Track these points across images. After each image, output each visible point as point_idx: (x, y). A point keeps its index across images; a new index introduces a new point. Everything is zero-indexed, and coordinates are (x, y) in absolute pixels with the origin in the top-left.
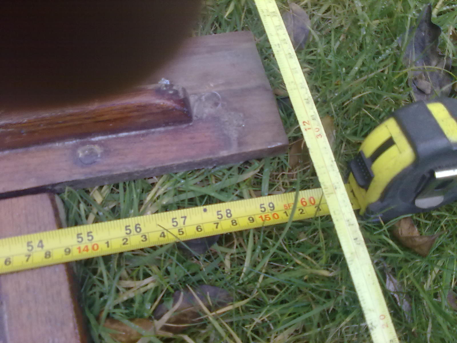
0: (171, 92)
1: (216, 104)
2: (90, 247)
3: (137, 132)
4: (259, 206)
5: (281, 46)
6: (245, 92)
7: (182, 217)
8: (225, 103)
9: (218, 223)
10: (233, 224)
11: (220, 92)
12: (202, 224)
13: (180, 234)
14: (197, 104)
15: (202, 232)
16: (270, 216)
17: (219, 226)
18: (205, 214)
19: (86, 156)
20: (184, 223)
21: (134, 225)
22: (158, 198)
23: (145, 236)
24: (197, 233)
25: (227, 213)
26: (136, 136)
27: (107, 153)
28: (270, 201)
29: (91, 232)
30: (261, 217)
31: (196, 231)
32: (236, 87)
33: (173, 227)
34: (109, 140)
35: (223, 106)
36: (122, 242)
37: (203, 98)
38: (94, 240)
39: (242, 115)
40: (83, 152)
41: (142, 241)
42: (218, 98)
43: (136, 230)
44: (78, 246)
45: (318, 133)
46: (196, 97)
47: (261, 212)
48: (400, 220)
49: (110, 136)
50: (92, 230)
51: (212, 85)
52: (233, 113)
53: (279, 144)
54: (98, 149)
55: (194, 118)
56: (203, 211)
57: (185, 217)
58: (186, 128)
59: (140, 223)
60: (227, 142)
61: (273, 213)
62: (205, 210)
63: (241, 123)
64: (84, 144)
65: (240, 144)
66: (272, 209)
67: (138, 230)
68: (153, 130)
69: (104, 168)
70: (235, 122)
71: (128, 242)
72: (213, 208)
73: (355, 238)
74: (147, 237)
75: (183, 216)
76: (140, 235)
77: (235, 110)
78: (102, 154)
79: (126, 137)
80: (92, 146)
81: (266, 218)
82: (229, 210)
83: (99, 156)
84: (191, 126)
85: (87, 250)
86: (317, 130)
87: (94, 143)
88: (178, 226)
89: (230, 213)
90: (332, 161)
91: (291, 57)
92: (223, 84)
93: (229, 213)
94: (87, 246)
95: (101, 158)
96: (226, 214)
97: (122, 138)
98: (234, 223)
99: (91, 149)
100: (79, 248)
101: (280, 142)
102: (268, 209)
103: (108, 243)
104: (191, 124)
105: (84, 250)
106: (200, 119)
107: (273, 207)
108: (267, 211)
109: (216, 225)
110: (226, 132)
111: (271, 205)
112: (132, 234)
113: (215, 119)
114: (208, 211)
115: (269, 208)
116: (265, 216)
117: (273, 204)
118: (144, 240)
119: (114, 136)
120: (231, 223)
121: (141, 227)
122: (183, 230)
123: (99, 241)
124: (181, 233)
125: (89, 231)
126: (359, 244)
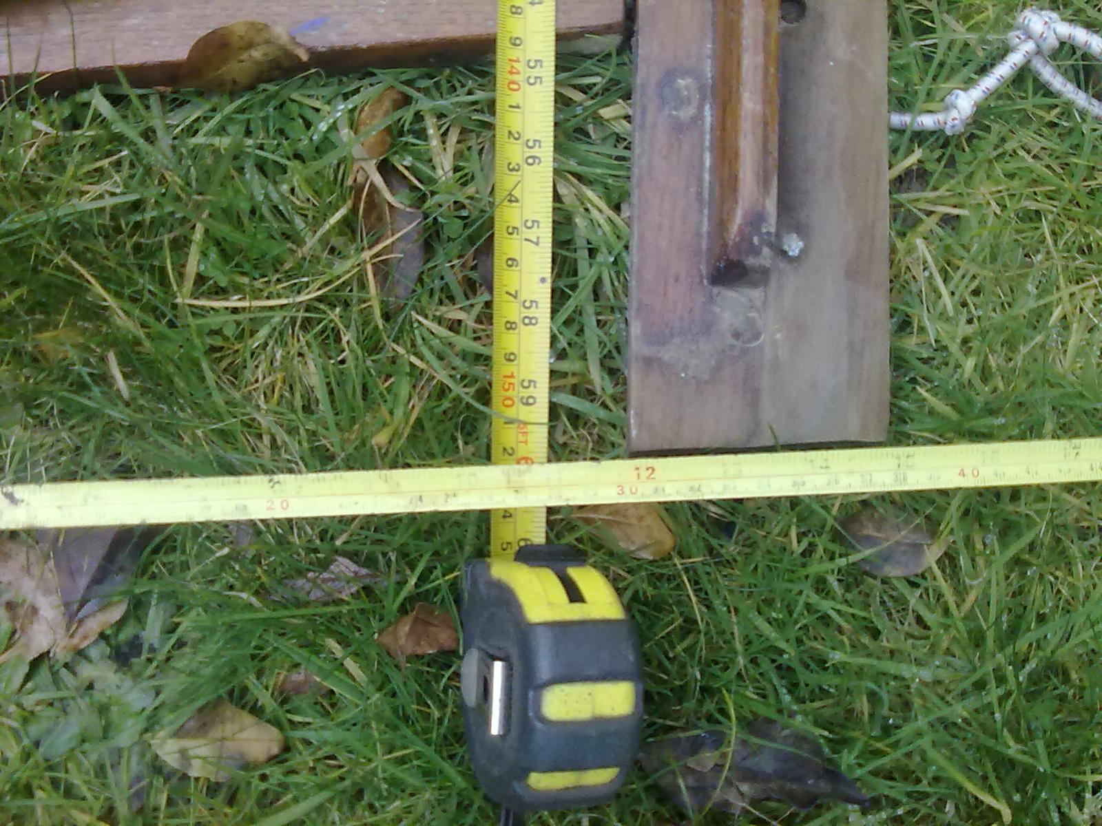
0: (756, 240)
1: (737, 335)
2: (515, 77)
3: (706, 185)
4: (533, 377)
5: (823, 471)
6: (752, 396)
7: (538, 238)
8: (736, 353)
9: (515, 297)
10: (507, 322)
11: (761, 347)
12: (520, 271)
13: (508, 227)
14: (744, 300)
15: (506, 267)
16: (510, 393)
17: (511, 299)
18: (537, 278)
19: (678, 90)
20: (526, 240)
21: (538, 155)
22: (587, 210)
23: (517, 170)
24: (505, 257)
25: (530, 318)
26: (700, 180)
27: (679, 128)
28: (538, 400)
29: (541, 82)
30: (512, 376)
31: (509, 256)
32: (765, 380)
33: (524, 219)
34: (702, 133)
35: (732, 347)
36: (514, 131)
37: (754, 314)
38: (527, 86)
39: (706, 377)
40: (687, 88)
41: (510, 164)
42: (749, 341)
43: (530, 157)
44: (521, 59)
45: (627, 490)
46: (759, 303)
47: (521, 379)
48: (456, 631)
49: (708, 137)
50: (544, 84)
51: (778, 336)
52: (713, 362)
53: (634, 433)
54: (686, 113)
55: (716, 290)
56: (542, 276)
57: (537, 244)
58: (699, 271)
59: (542, 164)
60: (658, 337)
61: (516, 400)
62: (543, 280)
63: (690, 373)
64: (701, 90)
65: (648, 362)
66: (524, 401)
67: (530, 161)
68: (706, 211)
69: (650, 118)
70: (694, 362)
71: (512, 139)
72: (543, 295)
73: (424, 498)
74: (514, 173)
75: (541, 240)
76: (520, 163)
77: (718, 368)
78: (677, 118)
79: (702, 163)
80: (695, 104)
81: (510, 384)
82: (537, 323)
83: (674, 113)
84: (701, 281)
85: (511, 73)
86: (634, 490)
87: (700, 108)
88: (524, 229)
89: (531, 324)
90: (568, 500)
91: (795, 484)
92: (776, 357)
93: (530, 321)
94: (518, 73)
95: (670, 115)
96: (531, 316)
97: (701, 158)
98: (511, 326)
99: (689, 102)
100: (517, 61)
101: (638, 435)
102: (525, 393)
103: (518, 107)
104: (705, 281)
105: (512, 67)
106: (711, 300)
107: (527, 404)
108: (521, 389)
109: (513, 293)
110: (676, 340)
111: (531, 401)
112: (526, 149)
113: (708, 328)
114: (541, 285)
115: (526, 395)
116: (513, 384)
117: (531, 404)
118: (511, 167)
119: (707, 144)
120: (512, 320)
121: (535, 166)
122: (514, 236)
123: (524, 93)
124: (510, 230)
125: (544, 80)
126: (411, 502)
